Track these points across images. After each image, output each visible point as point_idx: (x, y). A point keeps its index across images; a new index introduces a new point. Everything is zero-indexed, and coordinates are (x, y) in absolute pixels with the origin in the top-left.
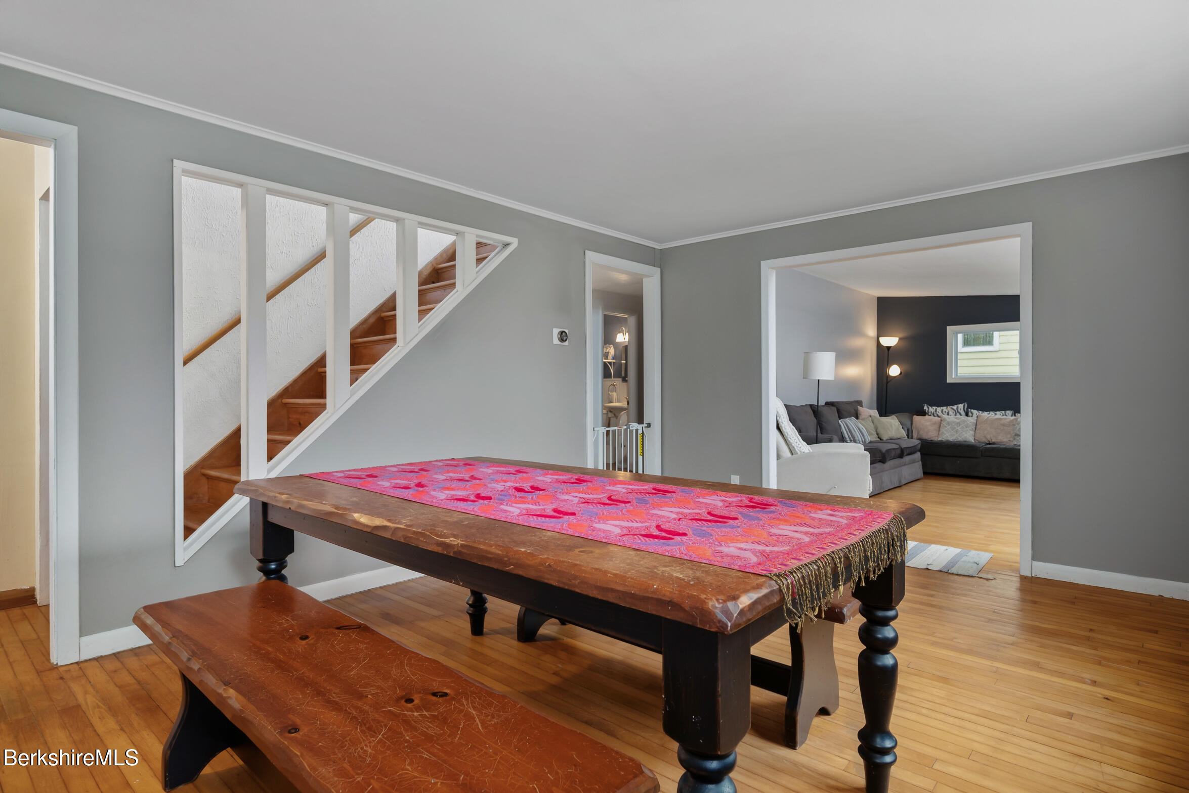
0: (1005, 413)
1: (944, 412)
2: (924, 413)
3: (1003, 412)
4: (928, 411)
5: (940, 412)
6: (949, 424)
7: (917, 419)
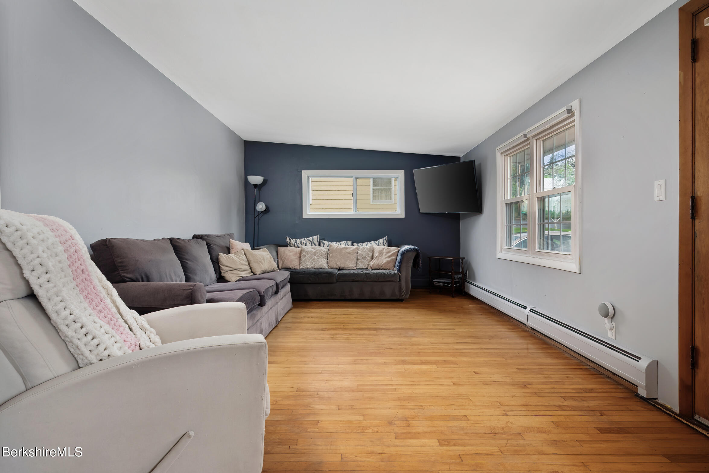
1: (302, 243)
2: (286, 246)
3: (345, 242)
4: (290, 243)
5: (299, 243)
6: (308, 253)
7: (281, 249)
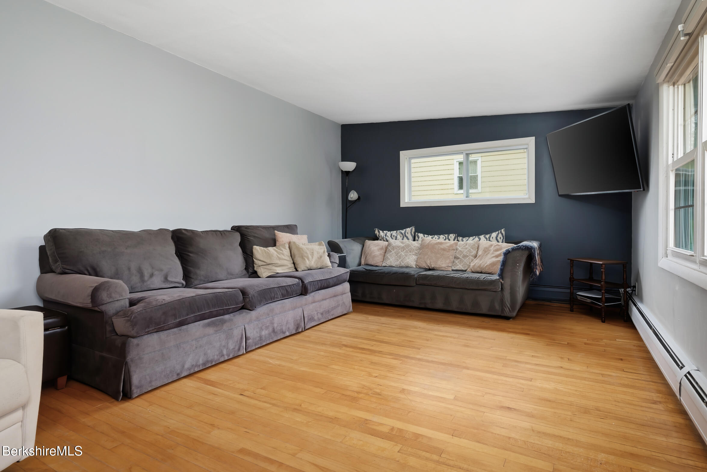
0: (448, 236)
1: (393, 237)
2: (376, 238)
3: (446, 235)
4: (379, 235)
5: (389, 236)
6: (394, 248)
7: (368, 243)
